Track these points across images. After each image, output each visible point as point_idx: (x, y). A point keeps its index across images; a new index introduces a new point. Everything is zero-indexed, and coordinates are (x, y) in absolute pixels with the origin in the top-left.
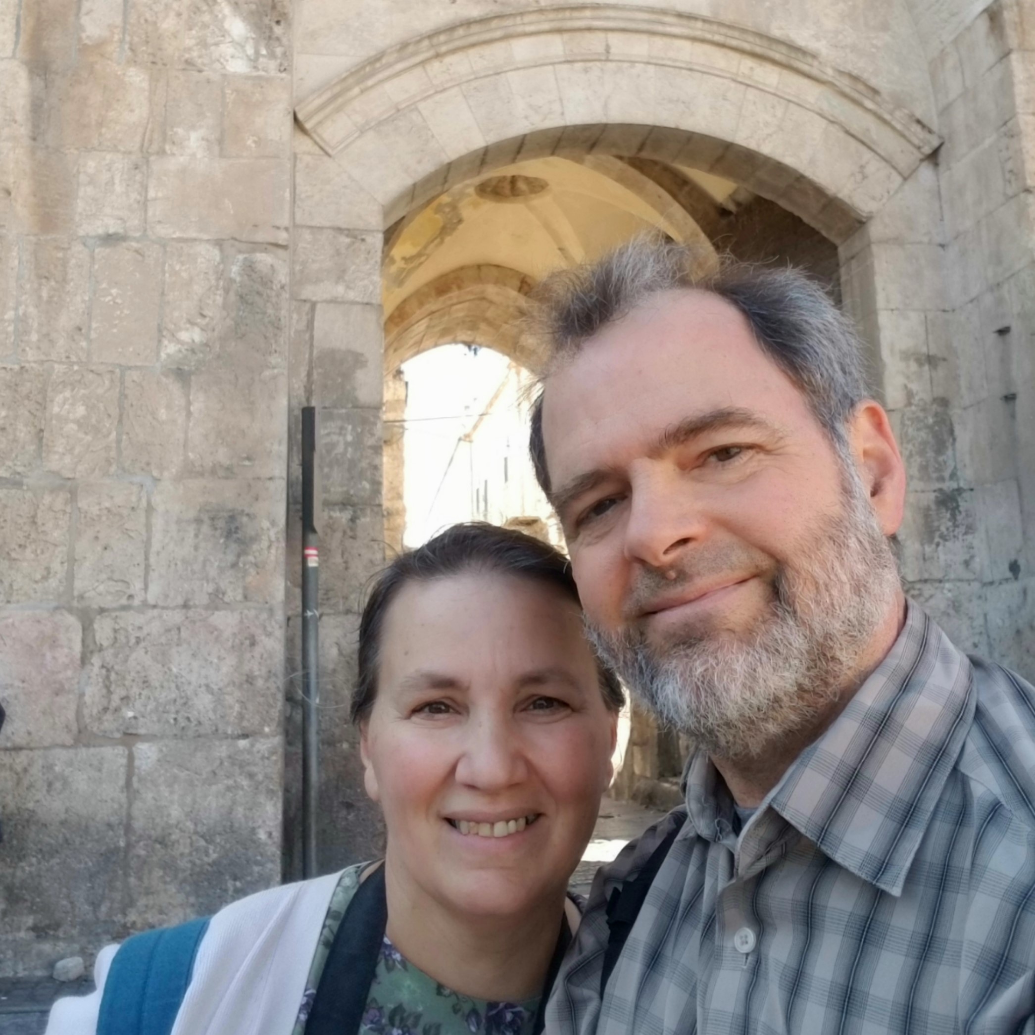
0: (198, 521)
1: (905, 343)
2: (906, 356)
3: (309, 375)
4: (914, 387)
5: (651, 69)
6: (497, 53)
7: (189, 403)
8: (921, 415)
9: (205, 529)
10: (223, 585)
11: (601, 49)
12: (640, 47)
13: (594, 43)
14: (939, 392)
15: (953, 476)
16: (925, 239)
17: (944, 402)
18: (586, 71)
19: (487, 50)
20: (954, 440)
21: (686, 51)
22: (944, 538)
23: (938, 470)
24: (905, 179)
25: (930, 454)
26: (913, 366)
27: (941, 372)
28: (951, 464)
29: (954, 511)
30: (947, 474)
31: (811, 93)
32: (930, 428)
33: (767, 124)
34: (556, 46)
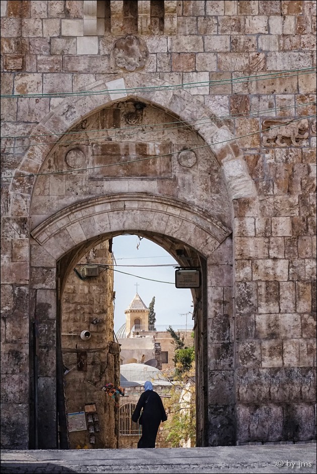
0: (9, 354)
1: (216, 297)
2: (215, 301)
3: (35, 310)
4: (218, 311)
5: (139, 212)
6: (91, 210)
7: (6, 325)
8: (219, 320)
9: (11, 356)
10: (15, 369)
11: (123, 207)
12: (135, 205)
13: (121, 205)
14: (226, 313)
15: (228, 339)
16: (226, 263)
17: (227, 316)
18: (118, 214)
19: (87, 210)
20: (230, 328)
21: (150, 205)
22: (223, 358)
23: (224, 336)
24: (221, 244)
25: (221, 332)
26: (218, 305)
27: (227, 306)
28: (228, 335)
29: (227, 349)
30: (226, 338)
31: (191, 217)
32: (222, 324)
33: (175, 228)
34: (109, 207)
